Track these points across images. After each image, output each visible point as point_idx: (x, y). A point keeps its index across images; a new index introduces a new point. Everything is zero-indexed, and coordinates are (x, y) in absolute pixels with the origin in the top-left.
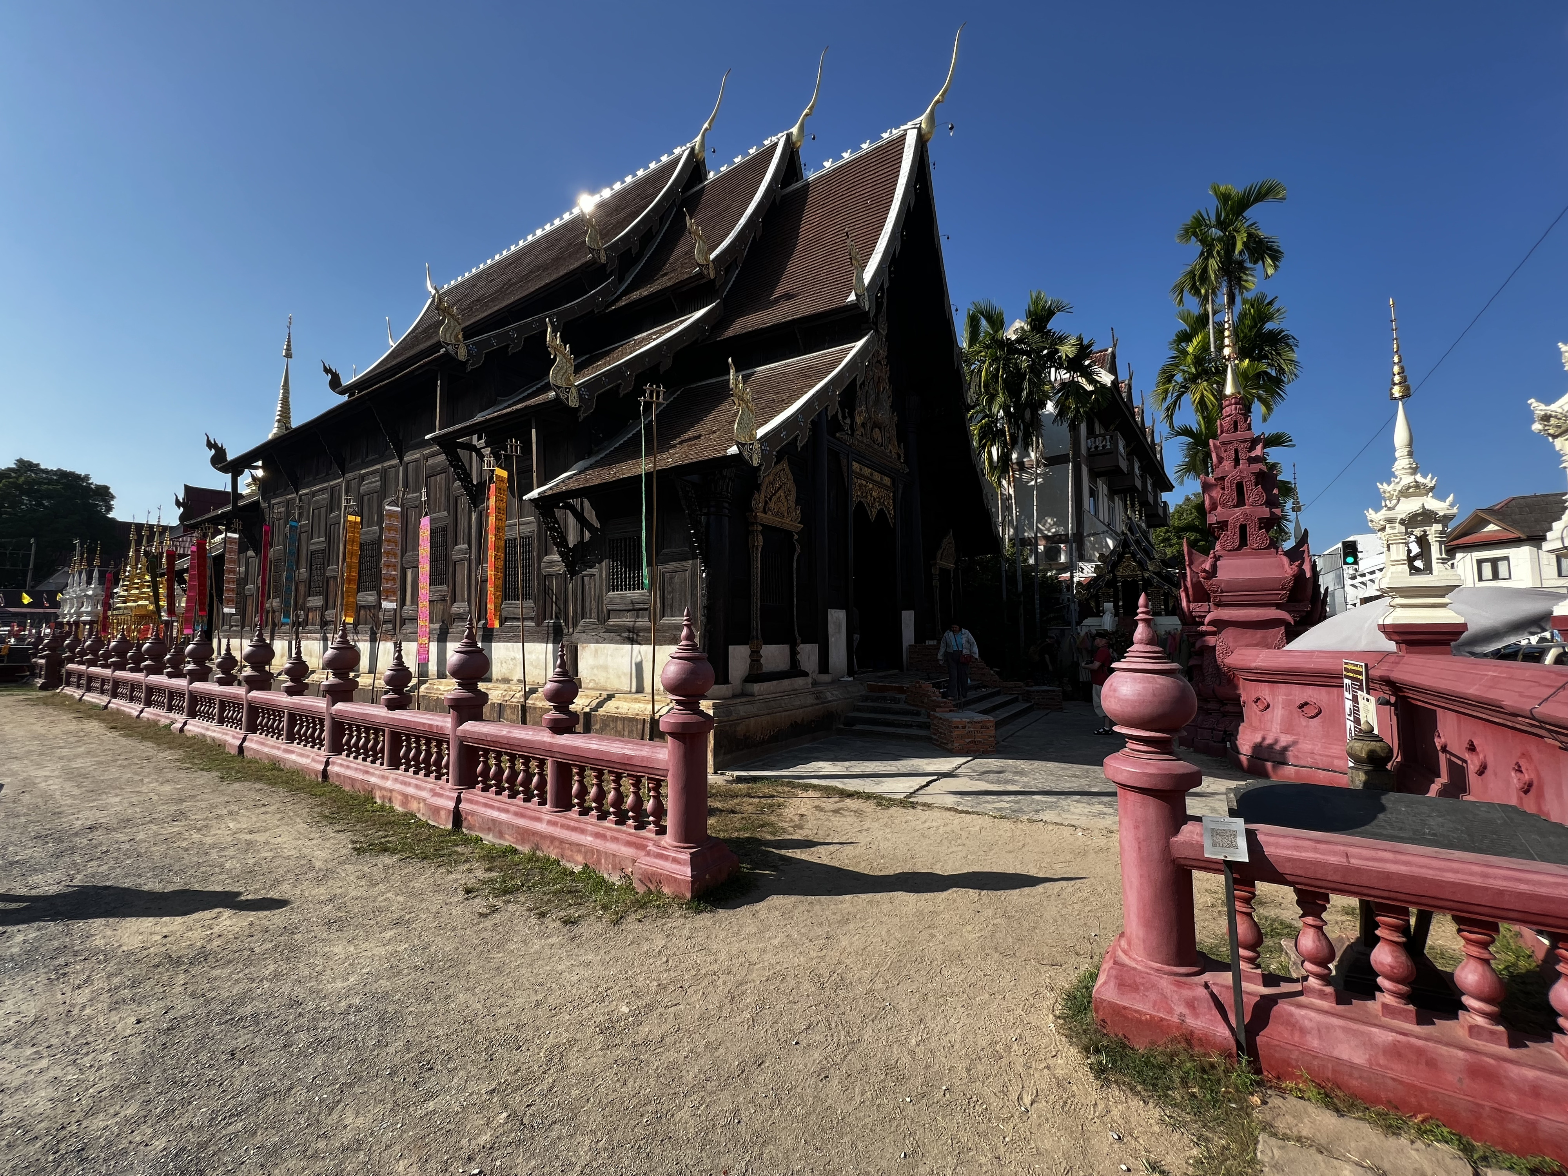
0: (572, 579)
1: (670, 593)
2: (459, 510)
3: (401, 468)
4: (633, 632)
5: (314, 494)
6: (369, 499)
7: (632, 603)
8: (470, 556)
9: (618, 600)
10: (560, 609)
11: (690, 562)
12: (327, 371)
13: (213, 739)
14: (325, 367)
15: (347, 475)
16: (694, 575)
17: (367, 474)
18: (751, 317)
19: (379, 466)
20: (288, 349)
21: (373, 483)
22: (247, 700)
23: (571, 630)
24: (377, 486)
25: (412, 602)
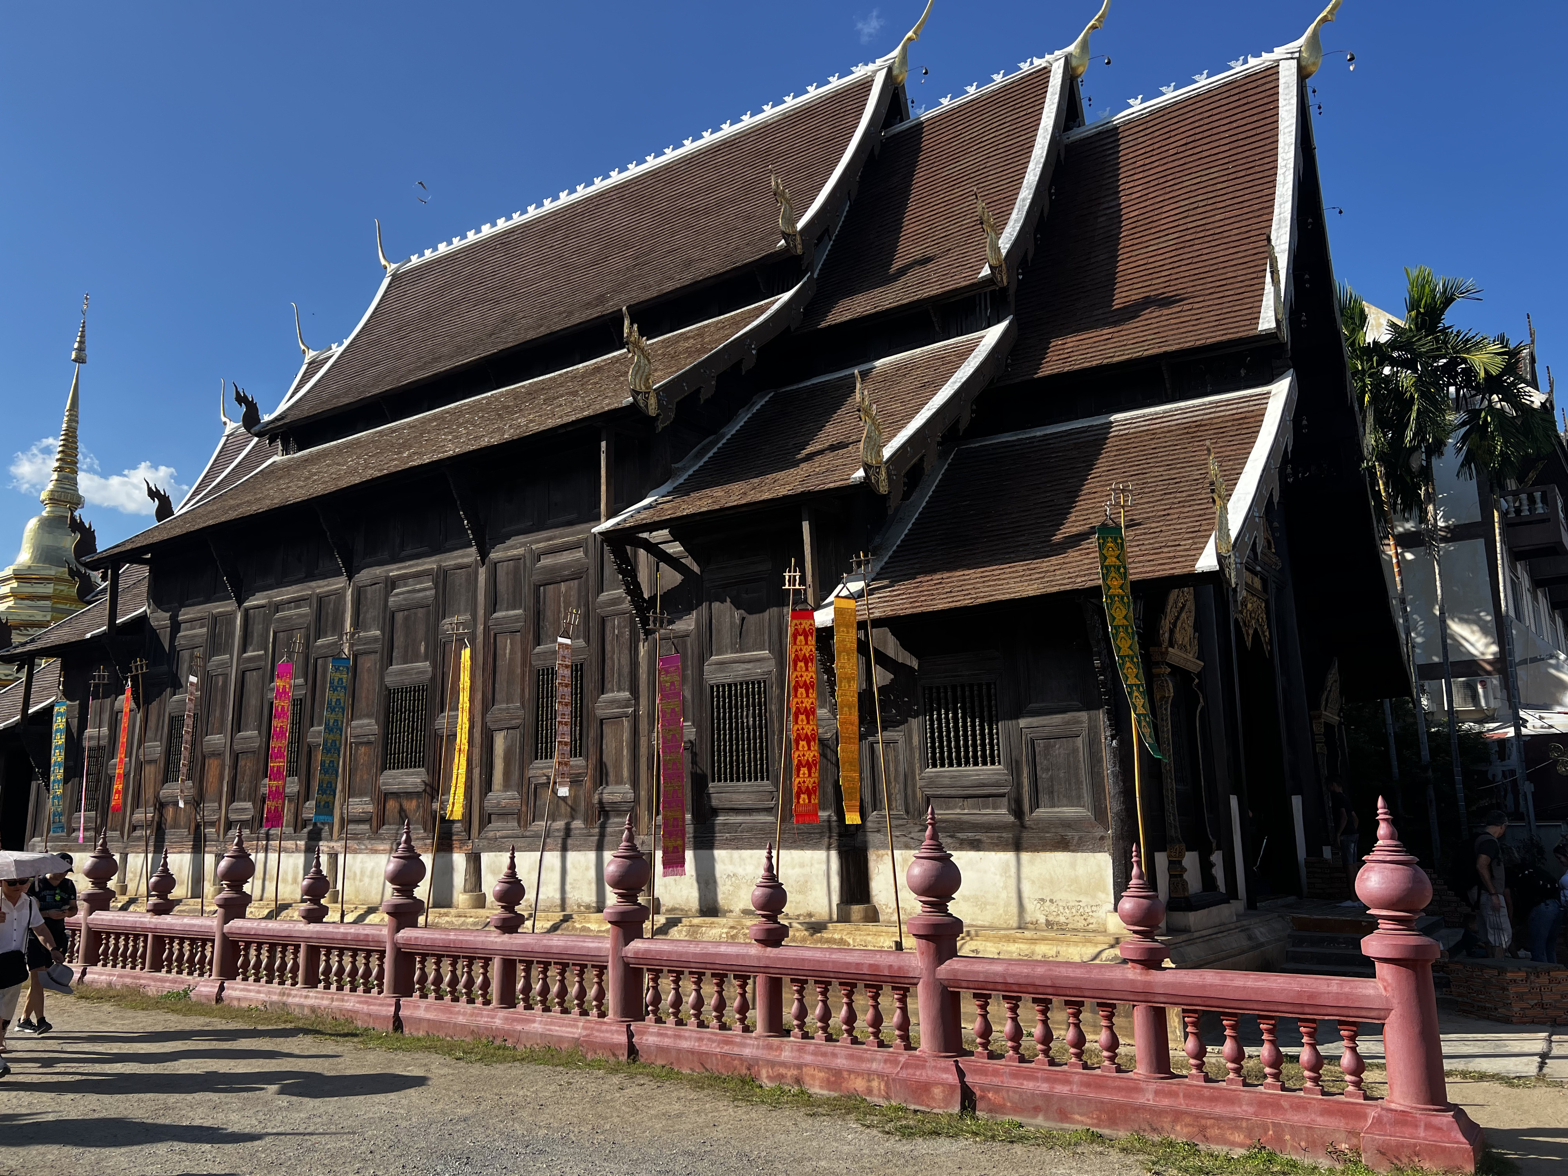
1: (1048, 770)
2: (609, 637)
5: (278, 606)
6: (406, 619)
7: (974, 785)
12: (241, 399)
14: (238, 393)
15: (356, 575)
16: (1093, 743)
17: (404, 578)
18: (1070, 343)
19: (430, 564)
21: (417, 592)
22: (394, 945)
24: (426, 597)
25: (507, 786)
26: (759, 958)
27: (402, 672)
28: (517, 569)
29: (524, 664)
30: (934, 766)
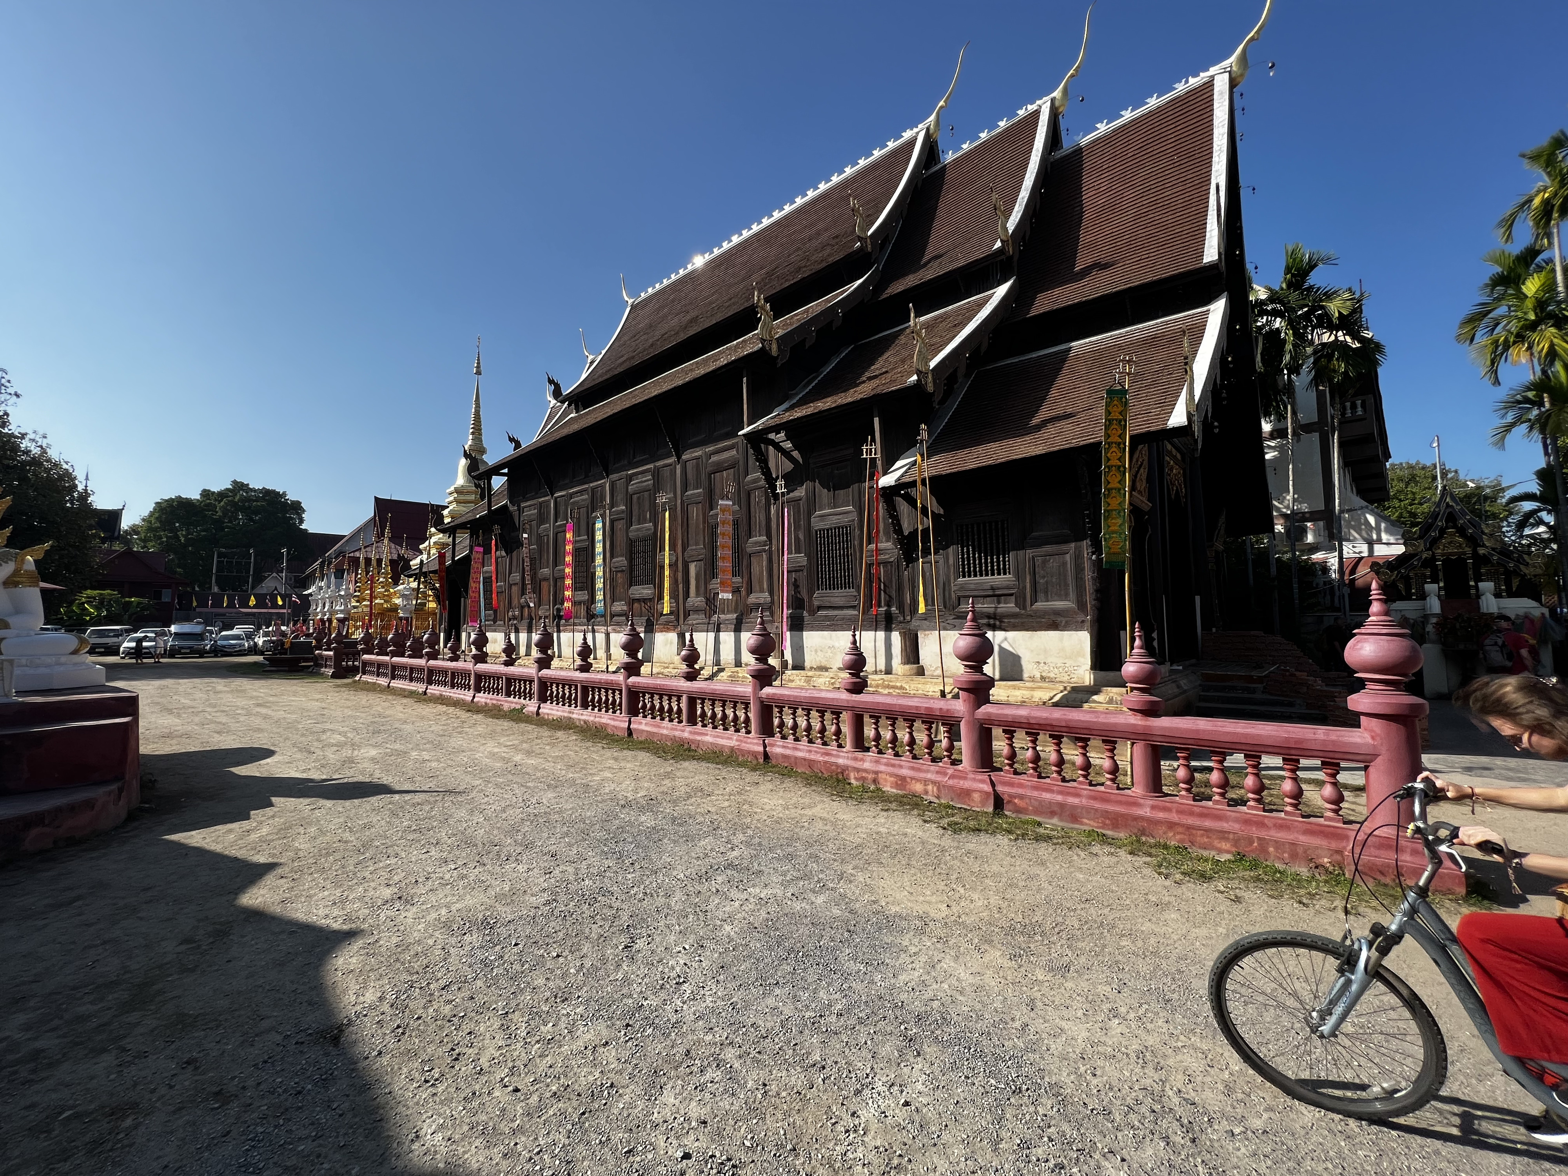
0: (907, 566)
1: (1044, 577)
3: (678, 467)
4: (995, 619)
5: (571, 496)
6: (639, 498)
7: (993, 589)
8: (771, 548)
9: (972, 587)
10: (890, 597)
11: (1073, 545)
12: (551, 382)
13: (585, 722)
15: (611, 476)
16: (1078, 557)
17: (636, 474)
18: (1057, 291)
19: (651, 466)
20: (478, 367)
21: (643, 482)
22: (627, 686)
23: (909, 618)
24: (648, 485)
25: (698, 594)
26: (848, 701)
27: (638, 530)
28: (698, 464)
29: (704, 522)
30: (964, 576)
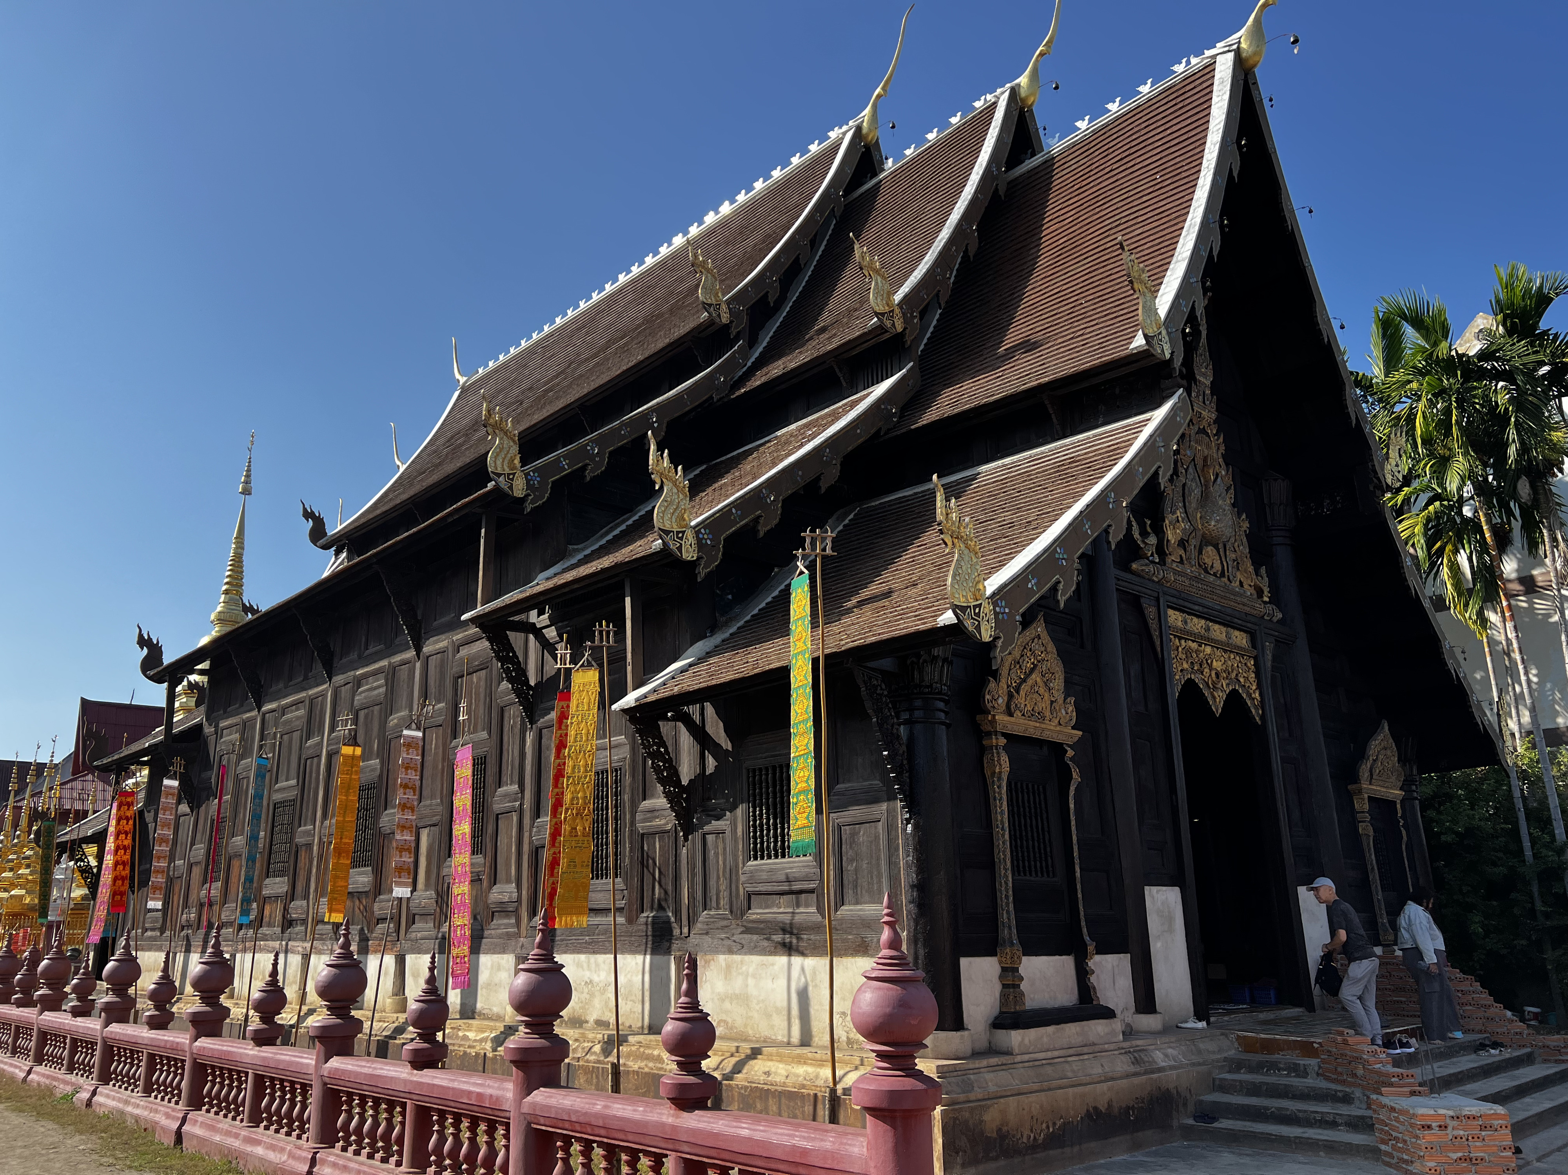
0: (686, 839)
2: (506, 729)
3: (418, 665)
4: (791, 933)
6: (366, 716)
8: (521, 805)
9: (764, 876)
10: (666, 892)
11: (884, 806)
12: (308, 515)
13: (137, 1120)
14: (305, 509)
16: (891, 828)
17: (365, 676)
18: (967, 385)
20: (247, 482)
21: (374, 689)
23: (685, 930)
24: (379, 695)
28: (442, 661)
29: (443, 760)
